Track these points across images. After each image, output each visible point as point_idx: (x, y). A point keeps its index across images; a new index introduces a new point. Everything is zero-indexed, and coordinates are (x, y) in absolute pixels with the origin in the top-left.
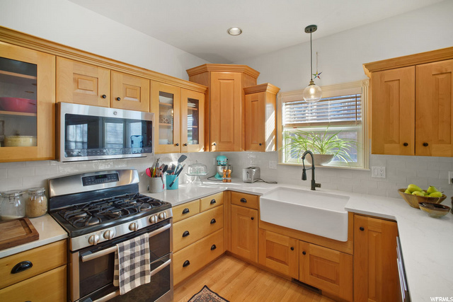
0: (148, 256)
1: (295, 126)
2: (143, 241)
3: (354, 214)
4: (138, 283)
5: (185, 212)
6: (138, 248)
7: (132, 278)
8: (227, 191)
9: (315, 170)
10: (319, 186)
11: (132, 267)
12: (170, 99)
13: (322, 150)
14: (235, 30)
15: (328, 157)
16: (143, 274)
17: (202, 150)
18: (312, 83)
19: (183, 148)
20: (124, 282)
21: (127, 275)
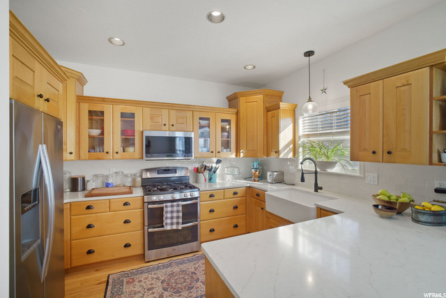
0: (181, 214)
1: (308, 136)
2: (178, 206)
3: (321, 209)
4: (175, 227)
5: (211, 196)
6: (175, 209)
7: (172, 224)
8: (249, 187)
9: (318, 175)
10: (321, 188)
11: (172, 218)
12: (207, 122)
13: (328, 157)
14: (250, 67)
15: (332, 164)
16: (178, 223)
17: (234, 156)
18: (310, 100)
19: (217, 154)
20: (166, 224)
21: (169, 221)
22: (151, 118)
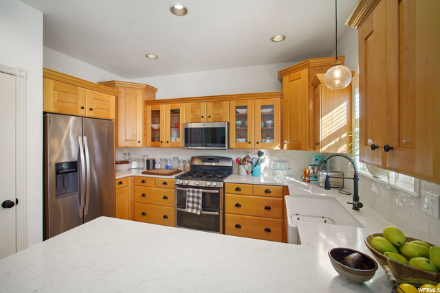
0: (201, 201)
2: (199, 192)
4: (194, 211)
5: (238, 189)
6: (196, 195)
7: (193, 208)
8: (287, 187)
10: (361, 206)
11: (193, 202)
14: (278, 38)
16: (197, 209)
17: (278, 148)
19: (256, 145)
20: (188, 207)
21: (190, 205)
22: (192, 112)
